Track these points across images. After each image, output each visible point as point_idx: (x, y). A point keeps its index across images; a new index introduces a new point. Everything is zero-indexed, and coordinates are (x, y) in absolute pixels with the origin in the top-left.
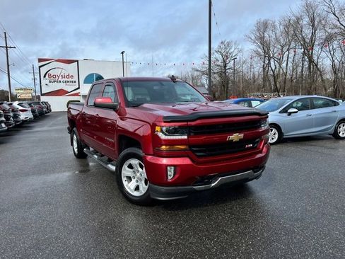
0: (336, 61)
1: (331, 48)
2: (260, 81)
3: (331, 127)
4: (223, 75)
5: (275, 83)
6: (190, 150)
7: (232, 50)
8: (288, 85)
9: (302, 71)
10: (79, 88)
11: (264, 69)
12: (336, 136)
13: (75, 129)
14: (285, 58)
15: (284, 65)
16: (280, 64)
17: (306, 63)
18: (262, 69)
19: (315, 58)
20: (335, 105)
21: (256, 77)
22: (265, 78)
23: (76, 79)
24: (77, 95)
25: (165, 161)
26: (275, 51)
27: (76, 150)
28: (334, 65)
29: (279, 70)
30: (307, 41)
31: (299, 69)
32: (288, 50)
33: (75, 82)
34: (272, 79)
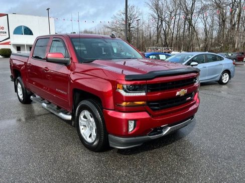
0: (207, 26)
1: (205, 15)
2: (155, 38)
3: (218, 76)
4: (128, 32)
5: (166, 39)
6: (148, 105)
7: (135, 13)
8: (174, 41)
9: (184, 32)
10: (9, 38)
11: (158, 29)
12: (220, 82)
13: (19, 78)
14: (173, 22)
15: (172, 27)
16: (169, 26)
17: (186, 26)
18: (156, 29)
19: (193, 22)
20: (221, 60)
21: (152, 34)
22: (158, 36)
23: (6, 30)
24: (8, 43)
25: (124, 116)
26: (166, 15)
27: (21, 97)
28: (205, 29)
29: (168, 31)
30: (189, 9)
31: (182, 30)
32: (175, 15)
33: (5, 33)
34: (163, 36)
